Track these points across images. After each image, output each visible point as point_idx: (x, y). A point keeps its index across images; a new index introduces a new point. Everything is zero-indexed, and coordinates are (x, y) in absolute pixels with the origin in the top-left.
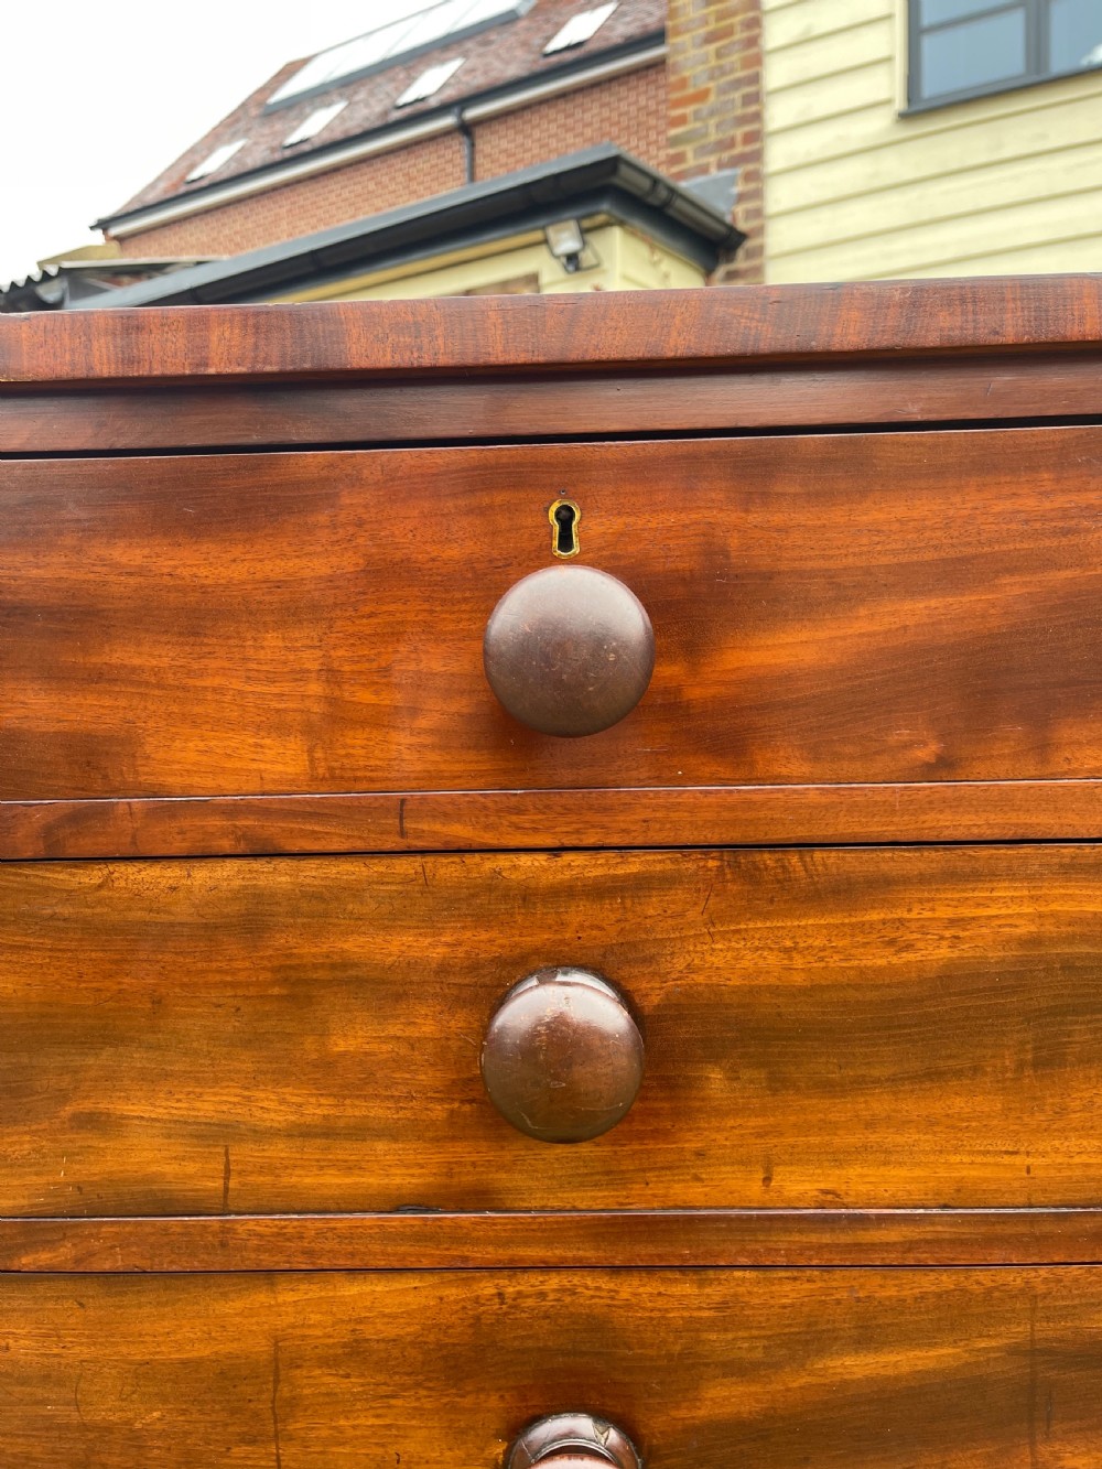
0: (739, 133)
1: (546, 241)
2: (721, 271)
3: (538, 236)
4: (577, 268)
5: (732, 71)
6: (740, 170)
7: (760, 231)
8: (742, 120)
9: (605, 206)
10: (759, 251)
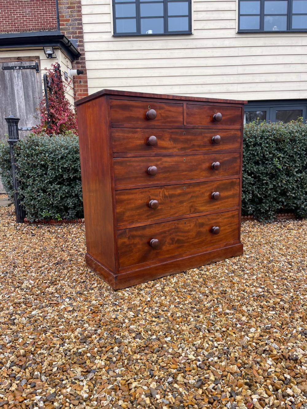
0: (78, 31)
1: (43, 49)
2: (75, 62)
3: (42, 48)
4: (52, 58)
5: (75, 17)
6: (78, 40)
7: (84, 54)
8: (78, 28)
9: (59, 45)
10: (84, 59)
